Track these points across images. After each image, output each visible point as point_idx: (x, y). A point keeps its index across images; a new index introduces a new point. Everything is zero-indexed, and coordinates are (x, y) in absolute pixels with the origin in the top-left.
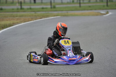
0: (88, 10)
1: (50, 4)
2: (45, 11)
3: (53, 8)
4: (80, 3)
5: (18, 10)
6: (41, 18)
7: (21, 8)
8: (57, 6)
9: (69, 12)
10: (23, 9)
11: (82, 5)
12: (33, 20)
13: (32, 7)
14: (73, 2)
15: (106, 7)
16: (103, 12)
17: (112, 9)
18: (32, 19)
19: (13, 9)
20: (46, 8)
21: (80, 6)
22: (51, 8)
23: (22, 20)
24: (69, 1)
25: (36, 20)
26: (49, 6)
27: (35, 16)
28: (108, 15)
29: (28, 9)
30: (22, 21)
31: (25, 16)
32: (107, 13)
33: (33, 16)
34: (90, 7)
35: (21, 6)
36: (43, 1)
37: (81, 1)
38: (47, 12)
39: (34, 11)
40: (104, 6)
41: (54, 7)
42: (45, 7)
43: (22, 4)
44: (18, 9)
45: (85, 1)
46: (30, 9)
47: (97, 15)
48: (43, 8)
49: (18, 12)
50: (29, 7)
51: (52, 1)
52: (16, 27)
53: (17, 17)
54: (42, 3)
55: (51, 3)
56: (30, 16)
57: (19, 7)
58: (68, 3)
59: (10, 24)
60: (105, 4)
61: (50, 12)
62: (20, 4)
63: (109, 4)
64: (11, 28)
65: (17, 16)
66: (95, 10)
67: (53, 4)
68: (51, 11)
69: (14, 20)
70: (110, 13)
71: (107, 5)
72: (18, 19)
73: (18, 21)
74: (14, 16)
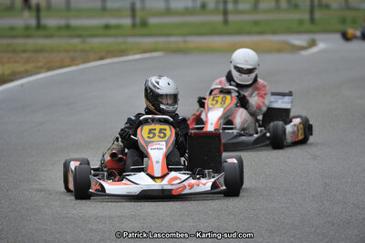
0: (250, 33)
1: (129, 13)
2: (116, 36)
3: (141, 26)
4: (225, 13)
5: (27, 32)
6: (101, 59)
7: (39, 26)
8: (153, 21)
9: (190, 39)
10: (45, 28)
11: (231, 18)
12: (77, 65)
13: (74, 22)
14: (204, 6)
15: (307, 26)
16: (298, 40)
17: (327, 31)
18: (73, 62)
19: (12, 29)
20: (118, 27)
21: (226, 22)
22: (134, 25)
23: (40, 64)
24: (190, 4)
25: (85, 62)
26: (127, 21)
27: (83, 51)
28: (314, 50)
29: (60, 28)
30: (41, 67)
31: (52, 50)
32: (313, 43)
33: (75, 51)
34: (256, 23)
35: (38, 18)
36: (109, 5)
37: (230, 6)
38: (120, 40)
39: (79, 36)
40: (301, 22)
41: (144, 24)
42: (113, 21)
43: (43, 14)
44: (27, 28)
45: (242, 6)
46: (68, 27)
47: (279, 51)
48: (107, 27)
49: (28, 37)
50: (62, 22)
51: (138, 6)
52: (22, 85)
53: (26, 55)
54: (104, 9)
55: (133, 10)
56: (67, 51)
57: (33, 22)
58: (187, 12)
59: (3, 75)
60: (306, 16)
61: (131, 40)
62: (34, 14)
63: (318, 15)
64: (7, 89)
65: (24, 51)
66: (275, 33)
67: (139, 14)
68: (134, 35)
69: (16, 62)
70: (321, 46)
71: (312, 20)
72: (27, 61)
73: (29, 67)
74: (14, 51)
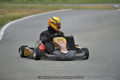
2: (57, 3)
5: (28, 2)
6: (52, 11)
9: (81, 5)
18: (43, 11)
23: (32, 12)
27: (46, 8)
31: (35, 8)
33: (43, 8)
47: (110, 9)
52: (26, 19)
56: (40, 8)
59: (20, 16)
65: (27, 8)
66: (109, 3)
72: (28, 11)
74: (24, 8)
